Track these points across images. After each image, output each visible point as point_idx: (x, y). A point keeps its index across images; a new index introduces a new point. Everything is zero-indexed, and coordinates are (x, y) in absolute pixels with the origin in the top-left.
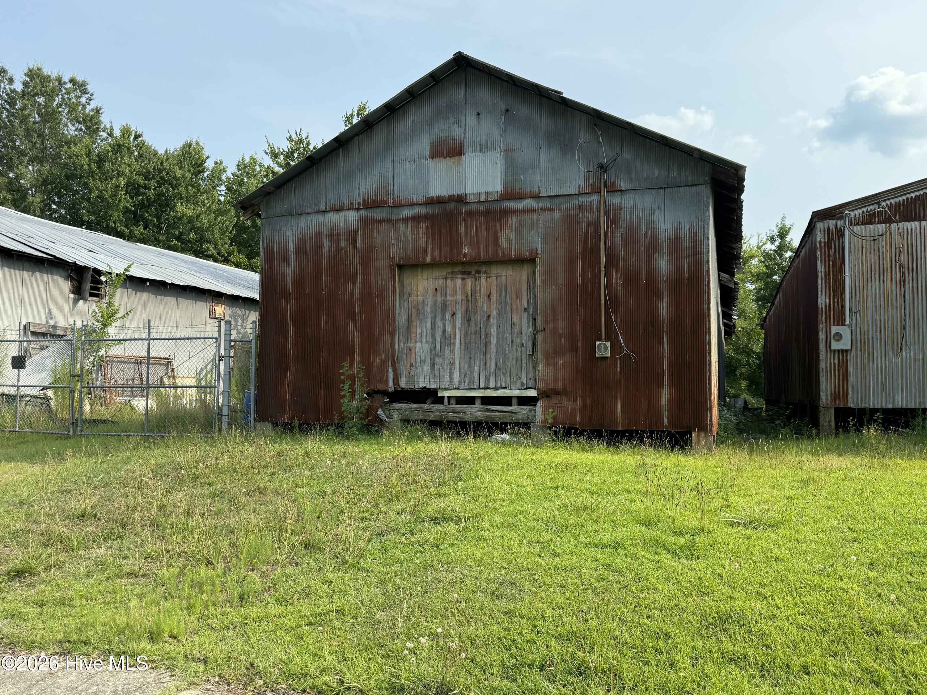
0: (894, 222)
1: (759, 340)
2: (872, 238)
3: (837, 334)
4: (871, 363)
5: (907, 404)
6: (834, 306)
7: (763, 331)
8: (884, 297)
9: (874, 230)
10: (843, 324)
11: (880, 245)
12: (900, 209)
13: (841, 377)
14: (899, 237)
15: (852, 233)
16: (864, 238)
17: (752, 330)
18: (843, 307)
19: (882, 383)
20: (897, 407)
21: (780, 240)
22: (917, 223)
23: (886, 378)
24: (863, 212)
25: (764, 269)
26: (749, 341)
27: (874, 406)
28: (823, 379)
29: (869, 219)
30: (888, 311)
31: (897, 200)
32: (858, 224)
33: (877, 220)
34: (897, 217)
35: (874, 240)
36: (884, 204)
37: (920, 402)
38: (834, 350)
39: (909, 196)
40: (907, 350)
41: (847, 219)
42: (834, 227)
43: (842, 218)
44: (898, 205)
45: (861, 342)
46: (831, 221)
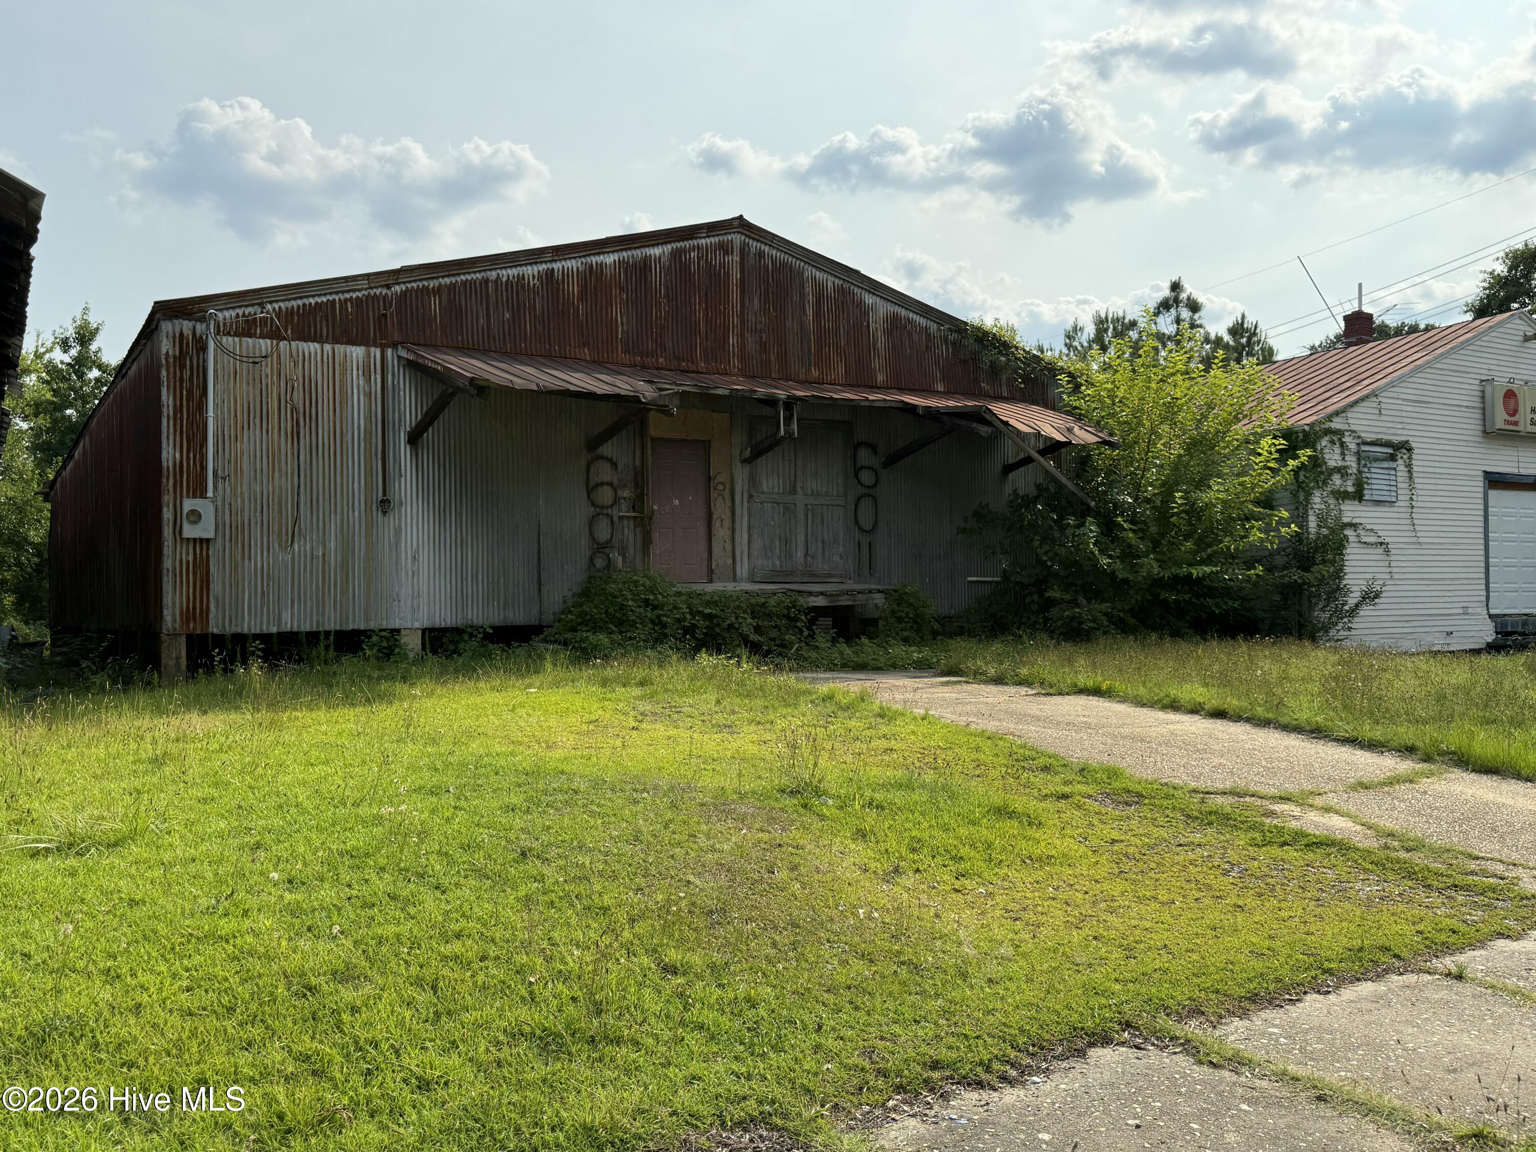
0: (284, 339)
1: (39, 522)
2: (251, 360)
3: (193, 512)
4: (247, 561)
5: (299, 627)
6: (188, 464)
7: (49, 506)
8: (268, 457)
9: (254, 346)
10: (203, 495)
11: (263, 373)
12: (292, 319)
13: (198, 585)
14: (292, 364)
15: (219, 346)
16: (238, 358)
17: (26, 503)
18: (204, 468)
19: (263, 592)
20: (284, 630)
21: (79, 348)
22: (317, 346)
23: (268, 585)
24: (238, 314)
25: (49, 396)
26: (21, 523)
27: (250, 629)
28: (167, 587)
29: (246, 329)
30: (273, 479)
31: (289, 304)
32: (229, 334)
33: (258, 331)
34: (289, 331)
35: (254, 363)
36: (269, 307)
37: (318, 623)
38: (188, 539)
39: (306, 301)
40: (300, 541)
41: (212, 322)
42: (190, 333)
43: (203, 320)
44: (291, 312)
45: (231, 527)
46: (185, 323)
